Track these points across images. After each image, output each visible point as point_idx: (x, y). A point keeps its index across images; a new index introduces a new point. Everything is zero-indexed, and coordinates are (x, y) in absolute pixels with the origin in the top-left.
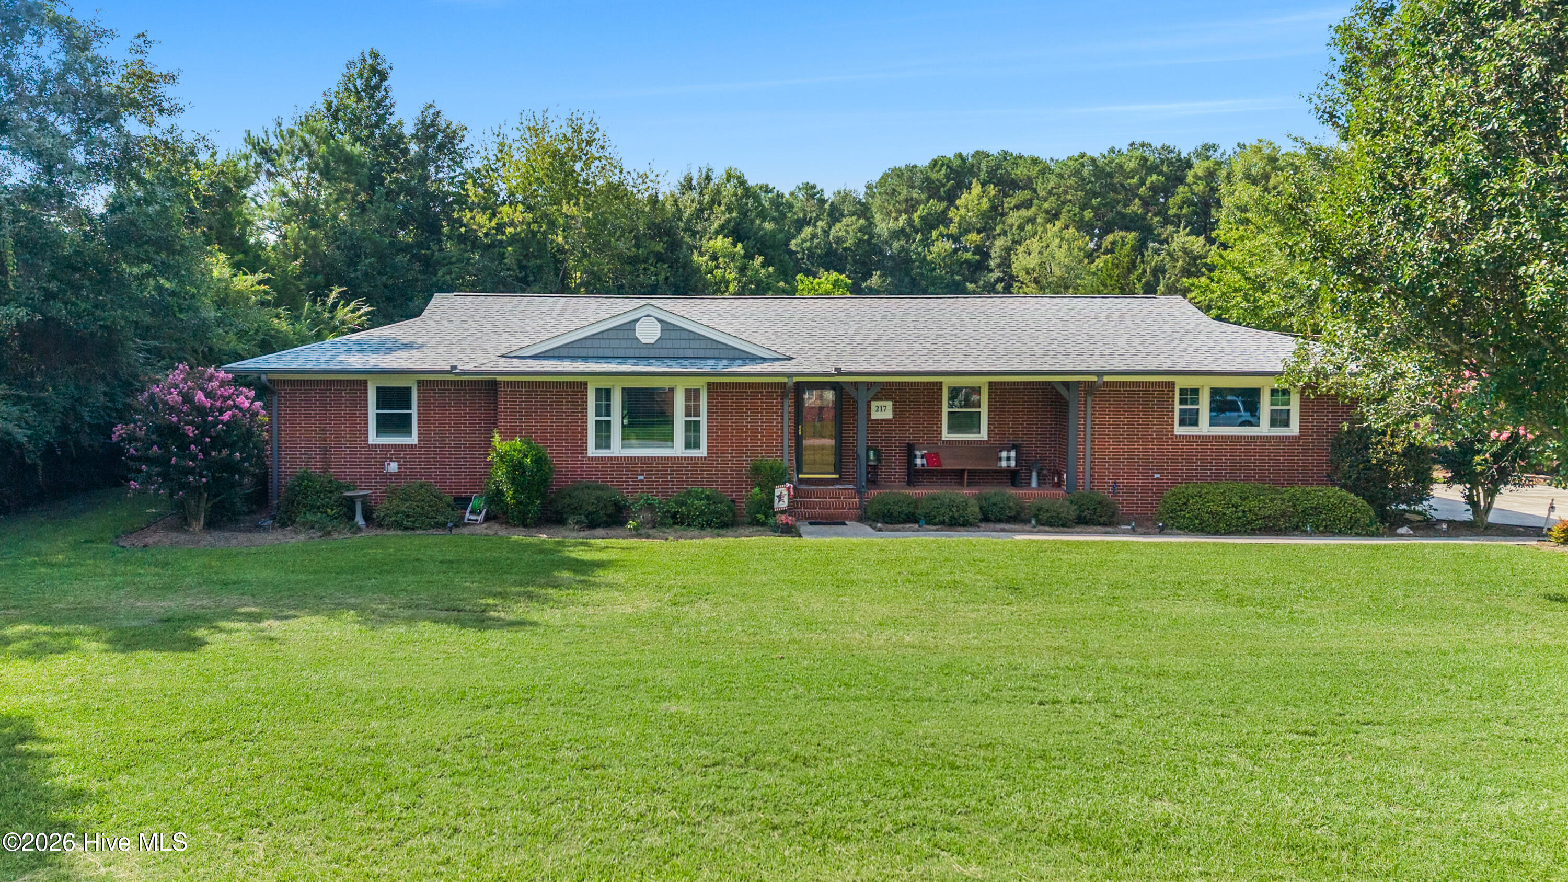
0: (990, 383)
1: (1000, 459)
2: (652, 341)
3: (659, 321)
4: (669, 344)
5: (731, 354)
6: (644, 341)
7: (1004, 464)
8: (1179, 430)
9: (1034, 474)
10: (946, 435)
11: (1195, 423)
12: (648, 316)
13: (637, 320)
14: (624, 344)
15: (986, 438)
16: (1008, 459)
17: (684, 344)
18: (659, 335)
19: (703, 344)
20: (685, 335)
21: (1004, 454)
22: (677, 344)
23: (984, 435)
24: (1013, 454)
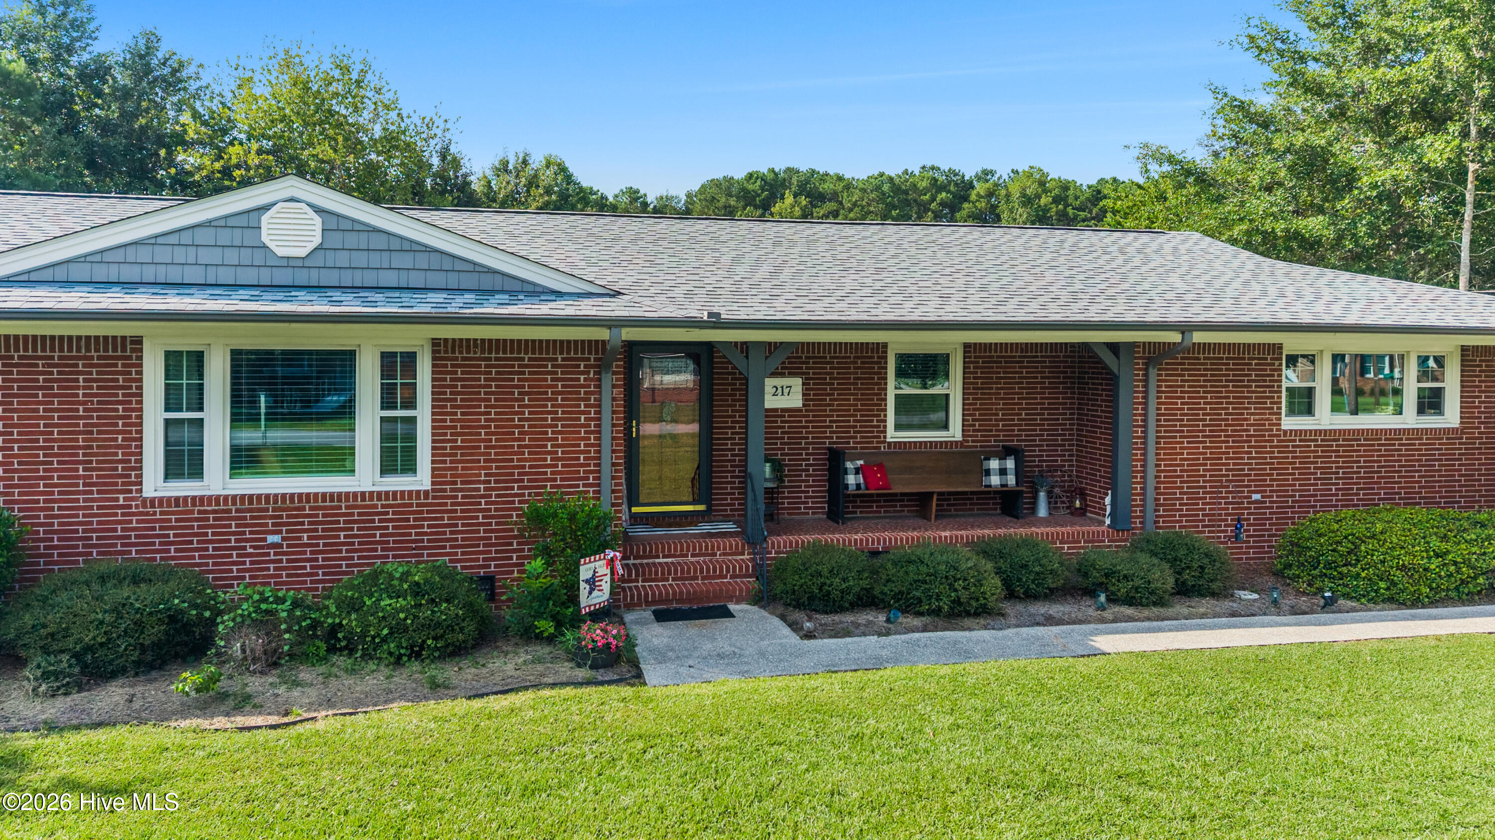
0: (967, 347)
1: (988, 472)
2: (303, 252)
3: (319, 210)
4: (342, 259)
5: (487, 282)
6: (280, 252)
7: (995, 480)
8: (1289, 423)
9: (1042, 495)
10: (892, 435)
11: (1309, 410)
12: (292, 200)
13: (266, 208)
14: (232, 256)
15: (959, 437)
16: (1003, 472)
17: (375, 260)
18: (317, 240)
19: (422, 261)
20: (379, 242)
21: (994, 464)
22: (360, 259)
23: (955, 432)
24: (1010, 464)
